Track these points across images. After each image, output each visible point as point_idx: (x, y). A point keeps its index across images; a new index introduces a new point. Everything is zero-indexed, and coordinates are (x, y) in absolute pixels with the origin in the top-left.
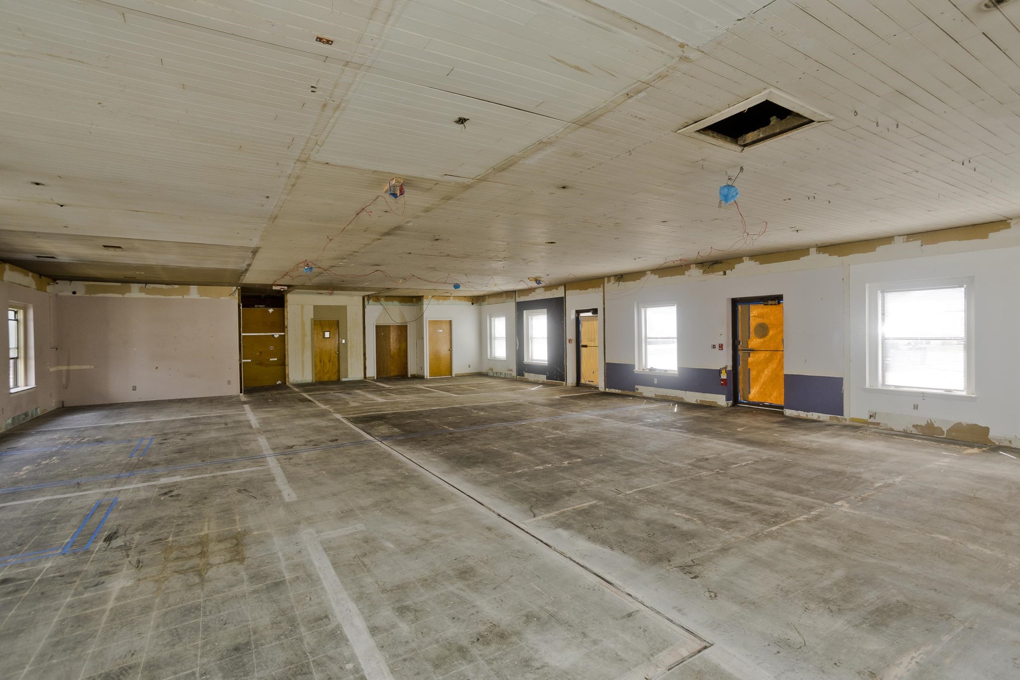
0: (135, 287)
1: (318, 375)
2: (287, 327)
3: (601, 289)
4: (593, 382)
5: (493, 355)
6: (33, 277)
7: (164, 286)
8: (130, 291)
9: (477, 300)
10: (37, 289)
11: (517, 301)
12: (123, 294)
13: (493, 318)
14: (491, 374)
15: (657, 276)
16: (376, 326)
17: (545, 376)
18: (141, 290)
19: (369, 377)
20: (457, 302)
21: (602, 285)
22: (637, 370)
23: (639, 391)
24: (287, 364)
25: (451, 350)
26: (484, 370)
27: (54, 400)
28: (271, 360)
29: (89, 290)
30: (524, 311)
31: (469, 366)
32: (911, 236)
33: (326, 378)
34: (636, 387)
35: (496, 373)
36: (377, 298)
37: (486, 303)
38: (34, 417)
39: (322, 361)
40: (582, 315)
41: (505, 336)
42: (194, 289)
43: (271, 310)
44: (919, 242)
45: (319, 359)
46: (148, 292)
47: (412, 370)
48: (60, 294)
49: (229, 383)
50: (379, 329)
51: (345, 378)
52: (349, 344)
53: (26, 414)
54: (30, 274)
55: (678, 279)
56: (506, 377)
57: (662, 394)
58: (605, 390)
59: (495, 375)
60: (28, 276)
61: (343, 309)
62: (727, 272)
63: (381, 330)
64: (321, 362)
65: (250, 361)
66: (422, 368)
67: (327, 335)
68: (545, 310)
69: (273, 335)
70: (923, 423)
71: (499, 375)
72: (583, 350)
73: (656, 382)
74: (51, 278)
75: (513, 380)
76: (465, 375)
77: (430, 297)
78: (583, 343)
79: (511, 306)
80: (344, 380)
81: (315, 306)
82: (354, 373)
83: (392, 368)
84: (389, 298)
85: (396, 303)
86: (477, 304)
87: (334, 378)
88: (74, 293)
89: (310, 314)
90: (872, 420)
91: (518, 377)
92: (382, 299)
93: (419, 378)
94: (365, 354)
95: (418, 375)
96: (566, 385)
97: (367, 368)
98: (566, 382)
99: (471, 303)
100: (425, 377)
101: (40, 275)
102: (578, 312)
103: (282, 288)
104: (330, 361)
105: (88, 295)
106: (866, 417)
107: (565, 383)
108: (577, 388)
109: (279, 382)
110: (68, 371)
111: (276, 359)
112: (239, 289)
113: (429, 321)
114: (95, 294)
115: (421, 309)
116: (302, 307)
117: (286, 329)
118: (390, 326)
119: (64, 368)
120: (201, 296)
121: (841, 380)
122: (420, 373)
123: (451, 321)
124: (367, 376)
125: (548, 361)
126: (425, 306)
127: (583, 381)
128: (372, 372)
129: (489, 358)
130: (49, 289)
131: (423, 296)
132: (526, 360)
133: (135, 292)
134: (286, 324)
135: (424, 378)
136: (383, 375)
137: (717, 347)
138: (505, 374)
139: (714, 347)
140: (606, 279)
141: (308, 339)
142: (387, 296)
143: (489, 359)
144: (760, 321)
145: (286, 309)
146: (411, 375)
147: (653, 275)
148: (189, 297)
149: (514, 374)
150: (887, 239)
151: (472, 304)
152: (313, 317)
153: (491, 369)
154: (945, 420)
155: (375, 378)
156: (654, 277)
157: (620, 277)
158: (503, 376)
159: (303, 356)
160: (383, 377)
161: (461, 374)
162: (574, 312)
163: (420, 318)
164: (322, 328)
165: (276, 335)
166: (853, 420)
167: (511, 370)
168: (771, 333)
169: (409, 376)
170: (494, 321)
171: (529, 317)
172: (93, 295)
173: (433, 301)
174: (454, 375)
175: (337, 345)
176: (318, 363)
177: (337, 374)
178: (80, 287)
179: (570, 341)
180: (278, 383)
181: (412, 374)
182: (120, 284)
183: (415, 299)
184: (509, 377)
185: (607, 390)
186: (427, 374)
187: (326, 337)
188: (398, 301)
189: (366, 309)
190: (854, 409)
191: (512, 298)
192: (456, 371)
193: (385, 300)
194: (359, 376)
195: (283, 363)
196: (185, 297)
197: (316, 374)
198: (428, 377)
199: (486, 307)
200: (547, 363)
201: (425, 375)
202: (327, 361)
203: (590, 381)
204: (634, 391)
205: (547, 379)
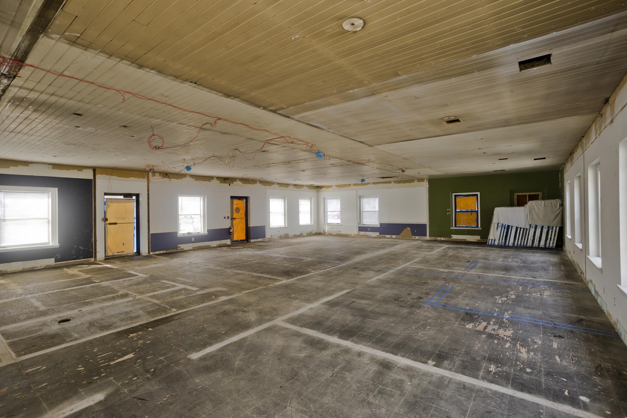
3: (146, 180)
4: (124, 252)
17: (53, 258)
23: (181, 248)
32: (278, 184)
34: (179, 246)
40: (107, 197)
44: (279, 186)
55: (206, 183)
57: (197, 246)
58: (149, 253)
62: (231, 184)
70: (280, 236)
73: (193, 240)
78: (111, 221)
90: (272, 238)
96: (96, 260)
98: (95, 257)
106: (270, 237)
107: (93, 259)
121: (265, 226)
127: (109, 254)
137: (227, 218)
139: (225, 218)
140: (150, 174)
144: (237, 206)
147: (191, 178)
150: (273, 183)
154: (283, 233)
156: (192, 180)
157: (166, 175)
166: (268, 239)
168: (241, 211)
179: (104, 219)
185: (152, 253)
190: (268, 236)
203: (117, 252)
204: (177, 249)
205: (55, 262)
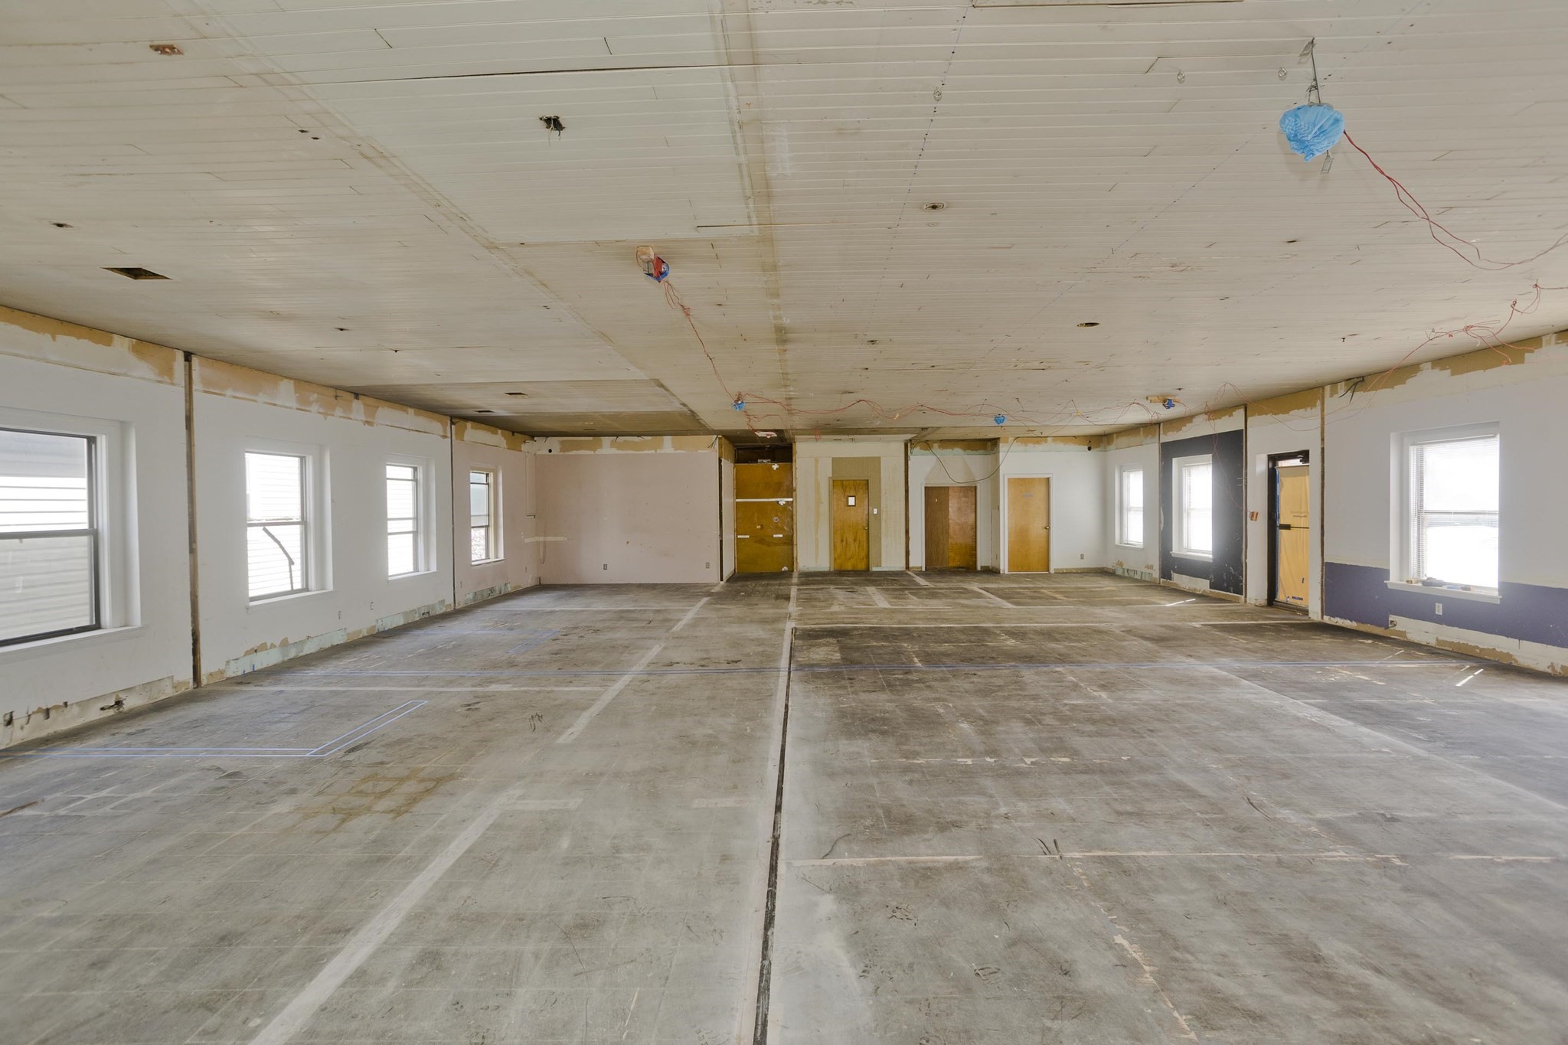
0: (606, 440)
1: (838, 560)
2: (795, 490)
3: (1317, 410)
4: (1301, 599)
5: (1125, 538)
6: (503, 435)
7: (636, 439)
8: (601, 447)
9: (1098, 441)
10: (508, 449)
11: (1161, 441)
12: (595, 450)
13: (1125, 474)
14: (1119, 572)
15: (1449, 371)
16: (926, 488)
17: (1208, 581)
18: (612, 445)
19: (913, 567)
20: (1061, 445)
21: (1319, 402)
22: (1394, 580)
23: (1397, 628)
24: (795, 543)
25: (1047, 528)
26: (1109, 564)
27: (531, 576)
28: (775, 536)
29: (564, 448)
30: (1174, 459)
31: (1082, 557)
33: (849, 566)
34: (1392, 618)
35: (1128, 570)
36: (927, 445)
37: (1113, 446)
38: (503, 593)
39: (845, 541)
40: (1282, 464)
41: (1142, 506)
42: (668, 440)
43: (775, 466)
45: (840, 535)
46: (620, 447)
47: (982, 560)
48: (538, 453)
49: (708, 565)
50: (929, 491)
51: (877, 566)
52: (884, 516)
53: (492, 590)
54: (500, 431)
55: (1503, 374)
56: (1143, 578)
57: (1456, 641)
58: (1322, 618)
59: (1126, 574)
60: (496, 434)
61: (876, 461)
63: (935, 497)
64: (842, 541)
65: (748, 537)
66: (997, 557)
67: (852, 501)
68: (1210, 456)
69: (778, 502)
71: (1132, 574)
72: (1283, 534)
73: (1439, 610)
74: (529, 435)
75: (1153, 586)
76: (1074, 571)
77: (1011, 439)
78: (1282, 521)
79: (1151, 450)
80: (875, 569)
81: (833, 459)
82: (890, 560)
83: (950, 554)
84: (947, 443)
85: (958, 451)
86: (1098, 449)
87: (861, 566)
88: (550, 451)
89: (826, 471)
91: (1162, 580)
92: (936, 445)
93: (992, 572)
94: (907, 532)
95: (993, 568)
96: (1246, 601)
97: (911, 553)
98: (1246, 596)
99: (1087, 447)
100: (1001, 572)
101: (513, 433)
102: (1274, 459)
103: (768, 435)
104: (855, 541)
105: (561, 453)
107: (1243, 597)
108: (1270, 609)
109: (785, 568)
110: (545, 542)
111: (781, 536)
112: (720, 438)
113: (1009, 479)
114: (568, 451)
115: (997, 459)
116: (817, 461)
117: (794, 493)
118: (948, 487)
119: (541, 539)
120: (675, 450)
122: (995, 565)
123: (1048, 480)
124: (911, 565)
125: (1214, 553)
126: (1001, 455)
127: (1281, 597)
128: (918, 560)
129: (1117, 542)
130: (524, 447)
131: (999, 438)
132: (1176, 551)
133: (607, 447)
134: (794, 485)
135: (999, 573)
136: (935, 567)
138: (1142, 573)
140: (1328, 388)
141: (825, 508)
142: (941, 440)
143: (1117, 546)
145: (794, 463)
146: (981, 567)
147: (1437, 371)
148: (663, 451)
149: (1156, 574)
151: (1089, 449)
152: (831, 476)
153: (1120, 564)
155: (924, 569)
156: (1442, 376)
157: (1358, 382)
158: (1138, 577)
159: (816, 533)
160: (936, 568)
161: (1066, 569)
162: (1265, 458)
163: (994, 475)
164: (845, 491)
165: (782, 501)
167: (1151, 567)
169: (979, 568)
170: (1129, 477)
171: (1184, 469)
172: (566, 453)
173: (1017, 447)
174: (1052, 571)
175: (865, 517)
176: (838, 544)
177: (865, 559)
178: (554, 443)
179: (1254, 516)
180: (783, 570)
181: (983, 565)
182: (591, 438)
183: (989, 444)
184: (1147, 579)
185: (1327, 619)
186: (1004, 567)
187: (850, 504)
188: (961, 448)
189: (909, 462)
191: (1154, 436)
192: (1054, 565)
193: (939, 447)
194: (899, 565)
195: (790, 541)
196: (659, 451)
197: (835, 559)
198: (1007, 572)
199: (1116, 453)
200: (1211, 556)
201: (1002, 568)
202: (851, 540)
203: (1293, 597)
204: (1387, 628)
205: (1210, 588)
